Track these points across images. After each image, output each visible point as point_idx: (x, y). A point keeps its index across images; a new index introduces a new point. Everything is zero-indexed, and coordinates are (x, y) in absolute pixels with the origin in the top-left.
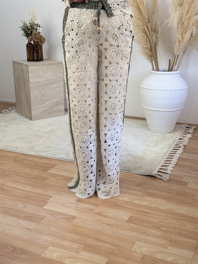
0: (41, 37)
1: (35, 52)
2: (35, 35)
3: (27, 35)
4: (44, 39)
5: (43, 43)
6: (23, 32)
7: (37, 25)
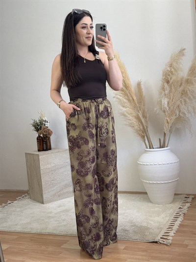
0: (49, 130)
1: (44, 143)
2: (44, 129)
3: (37, 130)
4: (51, 132)
5: (51, 135)
6: (33, 128)
7: (45, 121)
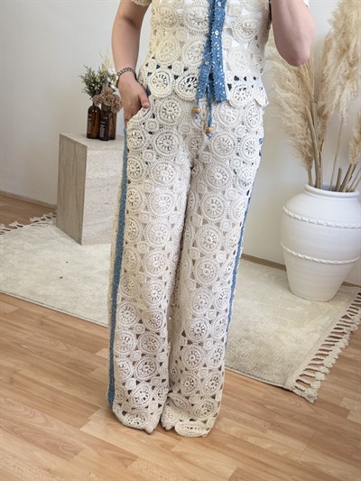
0: (116, 98)
1: (101, 125)
2: (107, 93)
3: (93, 93)
5: (118, 110)
6: (84, 85)
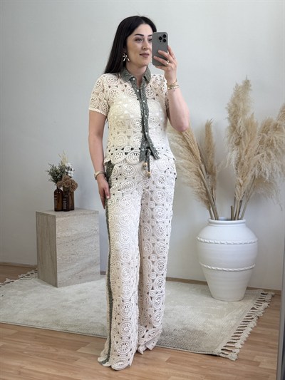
1: (64, 200)
2: (66, 179)
3: (56, 180)
4: (76, 184)
5: (74, 189)
6: (50, 176)
7: (68, 168)
